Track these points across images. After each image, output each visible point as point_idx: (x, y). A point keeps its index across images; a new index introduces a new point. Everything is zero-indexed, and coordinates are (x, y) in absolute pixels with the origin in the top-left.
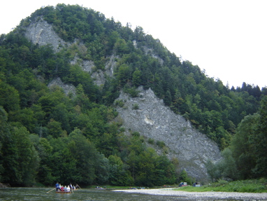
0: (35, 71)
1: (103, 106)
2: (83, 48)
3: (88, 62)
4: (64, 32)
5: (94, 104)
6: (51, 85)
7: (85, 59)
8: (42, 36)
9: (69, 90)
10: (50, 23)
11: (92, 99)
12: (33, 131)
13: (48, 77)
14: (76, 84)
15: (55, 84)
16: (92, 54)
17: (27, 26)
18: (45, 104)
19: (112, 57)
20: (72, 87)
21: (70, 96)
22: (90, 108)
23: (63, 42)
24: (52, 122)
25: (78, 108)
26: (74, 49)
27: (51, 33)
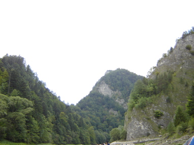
0: (104, 106)
2: (120, 93)
4: (113, 88)
6: (110, 111)
7: (121, 99)
8: (105, 91)
9: (116, 113)
10: (107, 84)
12: (104, 131)
13: (109, 108)
14: (117, 111)
15: (111, 111)
16: (123, 96)
17: (99, 86)
18: (108, 120)
20: (116, 112)
21: (116, 115)
22: (122, 119)
23: (113, 92)
24: (110, 127)
25: (118, 120)
26: (117, 94)
27: (108, 88)
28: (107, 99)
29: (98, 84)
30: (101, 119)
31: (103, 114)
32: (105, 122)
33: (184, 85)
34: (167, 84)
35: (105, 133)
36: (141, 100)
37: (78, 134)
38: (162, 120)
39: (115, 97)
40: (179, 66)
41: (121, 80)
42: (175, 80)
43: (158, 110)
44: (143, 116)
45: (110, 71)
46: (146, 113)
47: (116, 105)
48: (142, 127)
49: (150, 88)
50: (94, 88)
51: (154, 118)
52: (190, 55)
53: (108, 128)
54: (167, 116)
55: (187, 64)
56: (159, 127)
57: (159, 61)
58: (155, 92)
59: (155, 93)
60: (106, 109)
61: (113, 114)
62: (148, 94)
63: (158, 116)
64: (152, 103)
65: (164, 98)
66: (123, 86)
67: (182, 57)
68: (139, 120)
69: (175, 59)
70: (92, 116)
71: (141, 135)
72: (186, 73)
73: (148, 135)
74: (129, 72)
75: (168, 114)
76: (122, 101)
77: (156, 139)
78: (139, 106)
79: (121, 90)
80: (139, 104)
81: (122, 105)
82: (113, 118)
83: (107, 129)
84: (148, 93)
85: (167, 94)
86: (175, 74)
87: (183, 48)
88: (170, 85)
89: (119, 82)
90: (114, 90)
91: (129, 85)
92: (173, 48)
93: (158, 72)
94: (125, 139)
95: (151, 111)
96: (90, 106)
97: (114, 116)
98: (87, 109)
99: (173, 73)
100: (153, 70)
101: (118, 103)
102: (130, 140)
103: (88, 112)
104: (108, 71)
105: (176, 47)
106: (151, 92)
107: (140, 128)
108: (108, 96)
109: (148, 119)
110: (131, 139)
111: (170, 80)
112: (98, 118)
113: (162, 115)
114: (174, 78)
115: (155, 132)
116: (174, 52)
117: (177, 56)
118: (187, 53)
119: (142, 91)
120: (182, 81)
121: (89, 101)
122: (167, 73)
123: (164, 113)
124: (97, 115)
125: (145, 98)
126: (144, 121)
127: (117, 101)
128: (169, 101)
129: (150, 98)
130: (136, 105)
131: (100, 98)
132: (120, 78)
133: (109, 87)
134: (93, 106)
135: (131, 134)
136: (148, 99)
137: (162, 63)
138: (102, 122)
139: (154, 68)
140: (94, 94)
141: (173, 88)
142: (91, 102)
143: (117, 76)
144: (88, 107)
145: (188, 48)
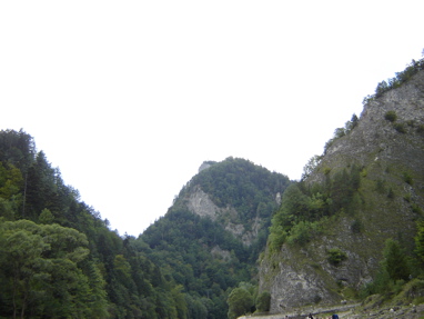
0: (200, 240)
1: (248, 266)
2: (234, 212)
3: (238, 226)
4: (218, 200)
5: (244, 264)
6: (213, 251)
7: (236, 224)
8: (202, 206)
9: (226, 254)
10: (206, 192)
11: (241, 261)
12: (202, 294)
13: (210, 244)
14: (230, 250)
15: (215, 250)
16: (241, 218)
17: (188, 197)
18: (209, 271)
19: (257, 219)
20: (227, 252)
21: (227, 259)
22: (241, 268)
23: (218, 209)
24: (215, 285)
25: (231, 270)
26: (227, 215)
27: (207, 201)
28: (207, 224)
29: (187, 192)
30: (194, 268)
31: (198, 258)
32: (204, 275)
33: (385, 196)
34: (350, 194)
35: (204, 298)
36: (298, 228)
37: (152, 301)
38: (345, 268)
39: (223, 221)
40: (371, 156)
41: (236, 182)
42: (367, 184)
43: (335, 249)
44: (305, 261)
45: (210, 163)
46: (310, 256)
47: (226, 237)
48: (305, 283)
49: (315, 203)
50: (177, 201)
51: (329, 265)
52: (394, 132)
53: (209, 287)
54: (354, 260)
55: (389, 151)
56: (340, 284)
57: (329, 145)
58: (326, 211)
59: (328, 214)
60: (205, 246)
61: (221, 258)
62: (313, 215)
63: (336, 260)
64: (321, 234)
65: (346, 223)
66: (241, 196)
67: (377, 136)
68: (297, 271)
69: (363, 141)
70: (175, 262)
71: (302, 301)
72: (387, 171)
73: (317, 300)
74: (253, 164)
75: (357, 257)
76: (240, 229)
77: (335, 308)
78: (296, 241)
79: (237, 205)
80: (296, 236)
81: (240, 237)
82: (220, 266)
83: (208, 291)
84: (313, 212)
85: (352, 215)
86: (364, 172)
87: (380, 118)
88: (357, 196)
89: (231, 188)
90: (222, 205)
91: (253, 195)
92: (358, 116)
93: (328, 167)
94: (268, 310)
95: (321, 250)
96: (170, 240)
97: (223, 262)
98: (163, 248)
99: (361, 170)
100: (316, 164)
101: (230, 234)
102: (278, 313)
103: (167, 253)
104: (205, 163)
105: (363, 114)
106: (320, 210)
107: (300, 285)
108: (208, 218)
109: (317, 267)
110: (280, 309)
111: (356, 184)
112: (188, 266)
113: (343, 258)
114: (363, 180)
115: (332, 294)
116: (361, 125)
117: (367, 135)
118: (388, 129)
119: (301, 208)
120: (380, 188)
121: (166, 229)
122: (348, 171)
123: (348, 254)
124: (186, 260)
125: (307, 223)
126: (308, 272)
127: (227, 228)
128: (357, 228)
129: (317, 223)
130: (290, 238)
131: (191, 223)
132: (233, 179)
133: (210, 198)
134: (176, 239)
135: (280, 300)
136: (314, 225)
137: (335, 149)
138: (197, 275)
139: (319, 158)
140: (178, 214)
141: (364, 202)
142: (171, 231)
143: (228, 174)
144: (165, 243)
145: (390, 118)
